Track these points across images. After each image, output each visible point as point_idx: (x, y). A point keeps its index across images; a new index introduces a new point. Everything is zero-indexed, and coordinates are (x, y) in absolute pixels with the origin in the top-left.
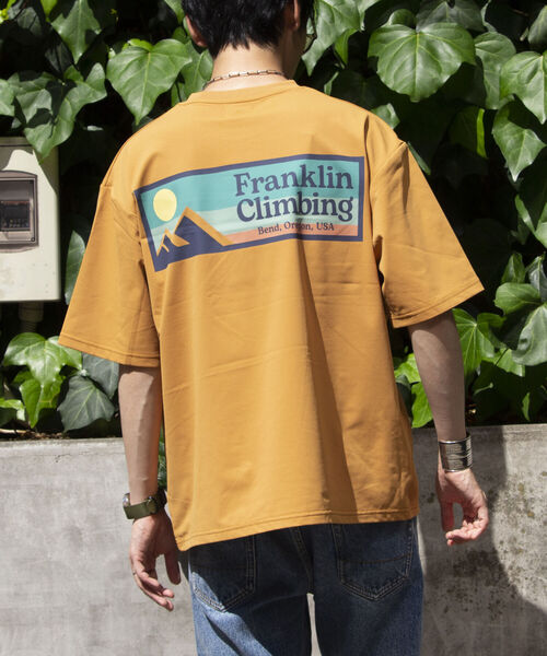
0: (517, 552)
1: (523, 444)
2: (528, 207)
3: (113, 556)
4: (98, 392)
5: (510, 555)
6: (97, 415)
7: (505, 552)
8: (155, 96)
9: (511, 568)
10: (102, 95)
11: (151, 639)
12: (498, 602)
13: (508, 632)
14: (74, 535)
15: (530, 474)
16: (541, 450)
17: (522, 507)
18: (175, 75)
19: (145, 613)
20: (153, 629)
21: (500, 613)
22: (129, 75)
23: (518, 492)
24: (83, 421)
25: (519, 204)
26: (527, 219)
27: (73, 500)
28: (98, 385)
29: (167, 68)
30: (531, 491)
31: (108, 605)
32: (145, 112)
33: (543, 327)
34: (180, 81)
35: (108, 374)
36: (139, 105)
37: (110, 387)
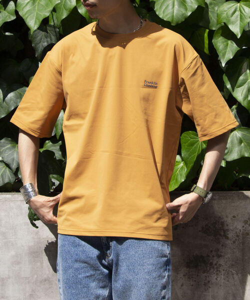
0: (219, 256)
1: (224, 201)
2: (229, 80)
3: (13, 253)
4: (7, 169)
5: (215, 258)
6: (6, 181)
7: (213, 256)
8: (41, 19)
9: (216, 264)
10: (13, 18)
11: (31, 295)
12: (209, 282)
13: (214, 297)
15: (227, 217)
16: (233, 204)
17: (222, 233)
18: (51, 9)
19: (29, 283)
20: (33, 291)
21: (210, 287)
22: (28, 8)
23: (221, 226)
25: (225, 78)
26: (229, 86)
28: (8, 165)
29: (47, 5)
30: (227, 225)
31: (9, 278)
32: (36, 28)
33: (236, 141)
34: (54, 10)
35: (13, 159)
36: (33, 24)
37: (14, 166)
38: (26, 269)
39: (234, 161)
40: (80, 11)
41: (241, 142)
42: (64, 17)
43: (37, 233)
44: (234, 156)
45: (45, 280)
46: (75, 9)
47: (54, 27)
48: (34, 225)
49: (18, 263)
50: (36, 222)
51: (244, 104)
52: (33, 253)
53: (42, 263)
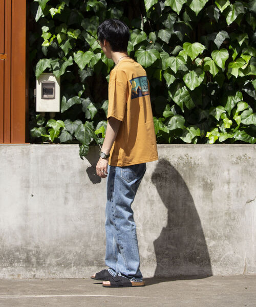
0: (167, 174)
1: (169, 149)
2: (171, 93)
3: (72, 172)
4: (69, 134)
5: (165, 175)
6: (68, 139)
9: (165, 178)
10: (72, 64)
11: (80, 192)
13: (164, 193)
14: (63, 167)
16: (173, 150)
19: (79, 186)
20: (81, 189)
22: (79, 59)
23: (167, 160)
24: (65, 140)
25: (169, 92)
26: (171, 96)
27: (63, 158)
28: (69, 132)
29: (88, 58)
30: (170, 160)
31: (70, 184)
33: (174, 121)
34: (91, 61)
35: (71, 129)
36: (82, 67)
37: (72, 132)
38: (78, 179)
39: (174, 130)
40: (103, 61)
41: (176, 121)
42: (95, 64)
43: (83, 163)
44: (173, 128)
45: (87, 184)
46: (101, 60)
47: (90, 68)
48: (82, 158)
49: (74, 177)
50: (83, 157)
51: (178, 104)
52: (81, 172)
53: (85, 176)
